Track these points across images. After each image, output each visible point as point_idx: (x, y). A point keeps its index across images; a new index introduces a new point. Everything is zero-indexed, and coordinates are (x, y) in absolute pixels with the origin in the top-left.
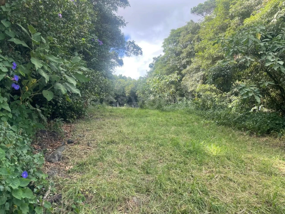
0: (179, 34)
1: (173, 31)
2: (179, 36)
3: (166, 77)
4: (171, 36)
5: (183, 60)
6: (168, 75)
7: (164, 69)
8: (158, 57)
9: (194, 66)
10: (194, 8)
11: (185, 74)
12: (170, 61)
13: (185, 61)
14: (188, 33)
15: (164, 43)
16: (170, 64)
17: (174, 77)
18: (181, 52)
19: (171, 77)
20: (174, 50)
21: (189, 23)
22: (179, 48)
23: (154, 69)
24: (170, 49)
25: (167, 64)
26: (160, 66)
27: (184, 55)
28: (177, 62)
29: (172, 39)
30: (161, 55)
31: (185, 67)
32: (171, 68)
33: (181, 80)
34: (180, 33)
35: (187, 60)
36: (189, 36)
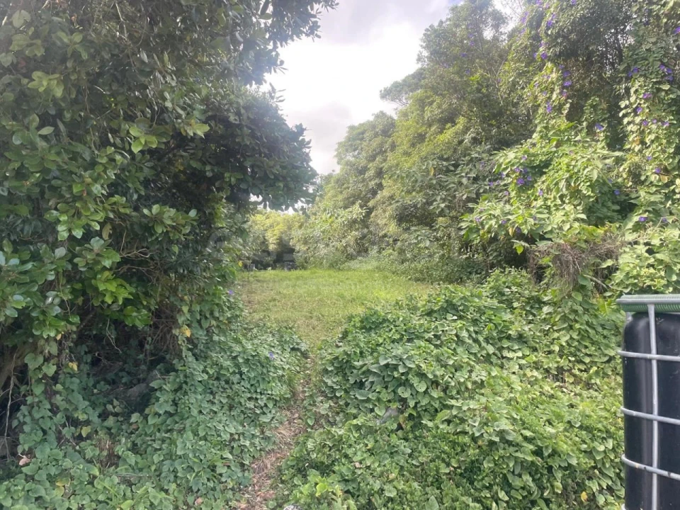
0: (361, 136)
1: (351, 128)
2: (362, 139)
3: (342, 212)
4: (349, 139)
5: (370, 181)
6: (346, 207)
7: (340, 197)
8: (330, 175)
9: (385, 193)
10: (385, 90)
11: (373, 208)
12: (349, 183)
13: (373, 183)
14: (376, 135)
15: (337, 150)
16: (348, 188)
17: (356, 211)
18: (366, 169)
19: (351, 212)
20: (354, 165)
21: (377, 117)
22: (363, 162)
24: (348, 163)
25: (345, 189)
26: (332, 192)
27: (371, 173)
28: (360, 185)
29: (351, 145)
30: (333, 171)
31: (374, 193)
32: (354, 196)
33: (368, 217)
34: (363, 133)
35: (377, 181)
36: (379, 140)
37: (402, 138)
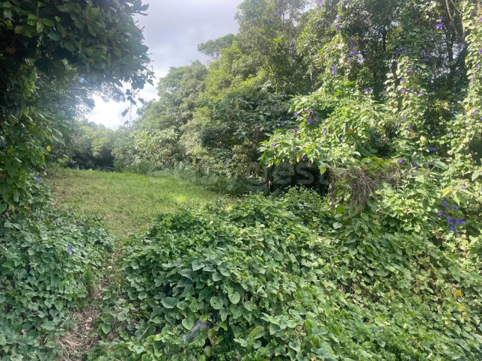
0: (180, 76)
1: (173, 69)
2: (180, 78)
3: (158, 131)
4: (169, 76)
5: (183, 111)
6: (161, 129)
7: (157, 120)
8: (151, 102)
9: (194, 122)
10: (202, 45)
11: (183, 131)
12: (165, 111)
13: (185, 113)
14: (192, 77)
15: (160, 83)
16: (165, 114)
17: (170, 133)
18: (181, 102)
19: (166, 133)
20: (171, 97)
21: (194, 64)
22: (179, 97)
23: (144, 117)
24: (166, 95)
25: (162, 114)
26: (151, 116)
27: (185, 105)
28: (175, 114)
29: (171, 81)
30: (154, 99)
31: (185, 121)
32: (168, 121)
33: (178, 139)
34: (181, 74)
35: (188, 112)
36: (193, 81)
37: (212, 82)
